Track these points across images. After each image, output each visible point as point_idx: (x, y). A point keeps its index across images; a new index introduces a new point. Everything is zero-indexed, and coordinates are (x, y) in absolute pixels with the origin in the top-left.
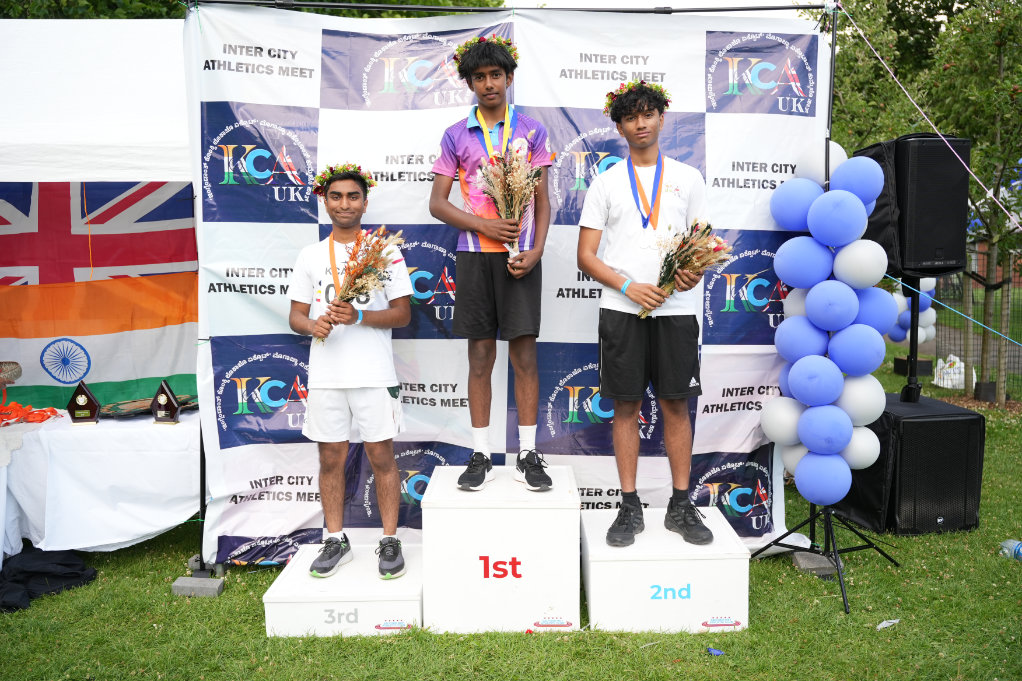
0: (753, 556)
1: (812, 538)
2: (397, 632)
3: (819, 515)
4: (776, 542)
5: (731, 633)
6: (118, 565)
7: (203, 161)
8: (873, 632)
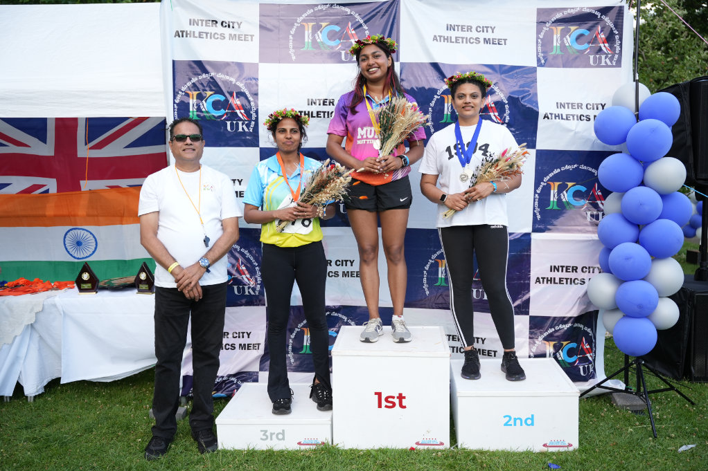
0: (582, 395)
1: (626, 382)
2: (314, 447)
3: (632, 364)
4: (599, 385)
5: (566, 452)
6: (111, 396)
7: (174, 103)
8: (675, 453)
